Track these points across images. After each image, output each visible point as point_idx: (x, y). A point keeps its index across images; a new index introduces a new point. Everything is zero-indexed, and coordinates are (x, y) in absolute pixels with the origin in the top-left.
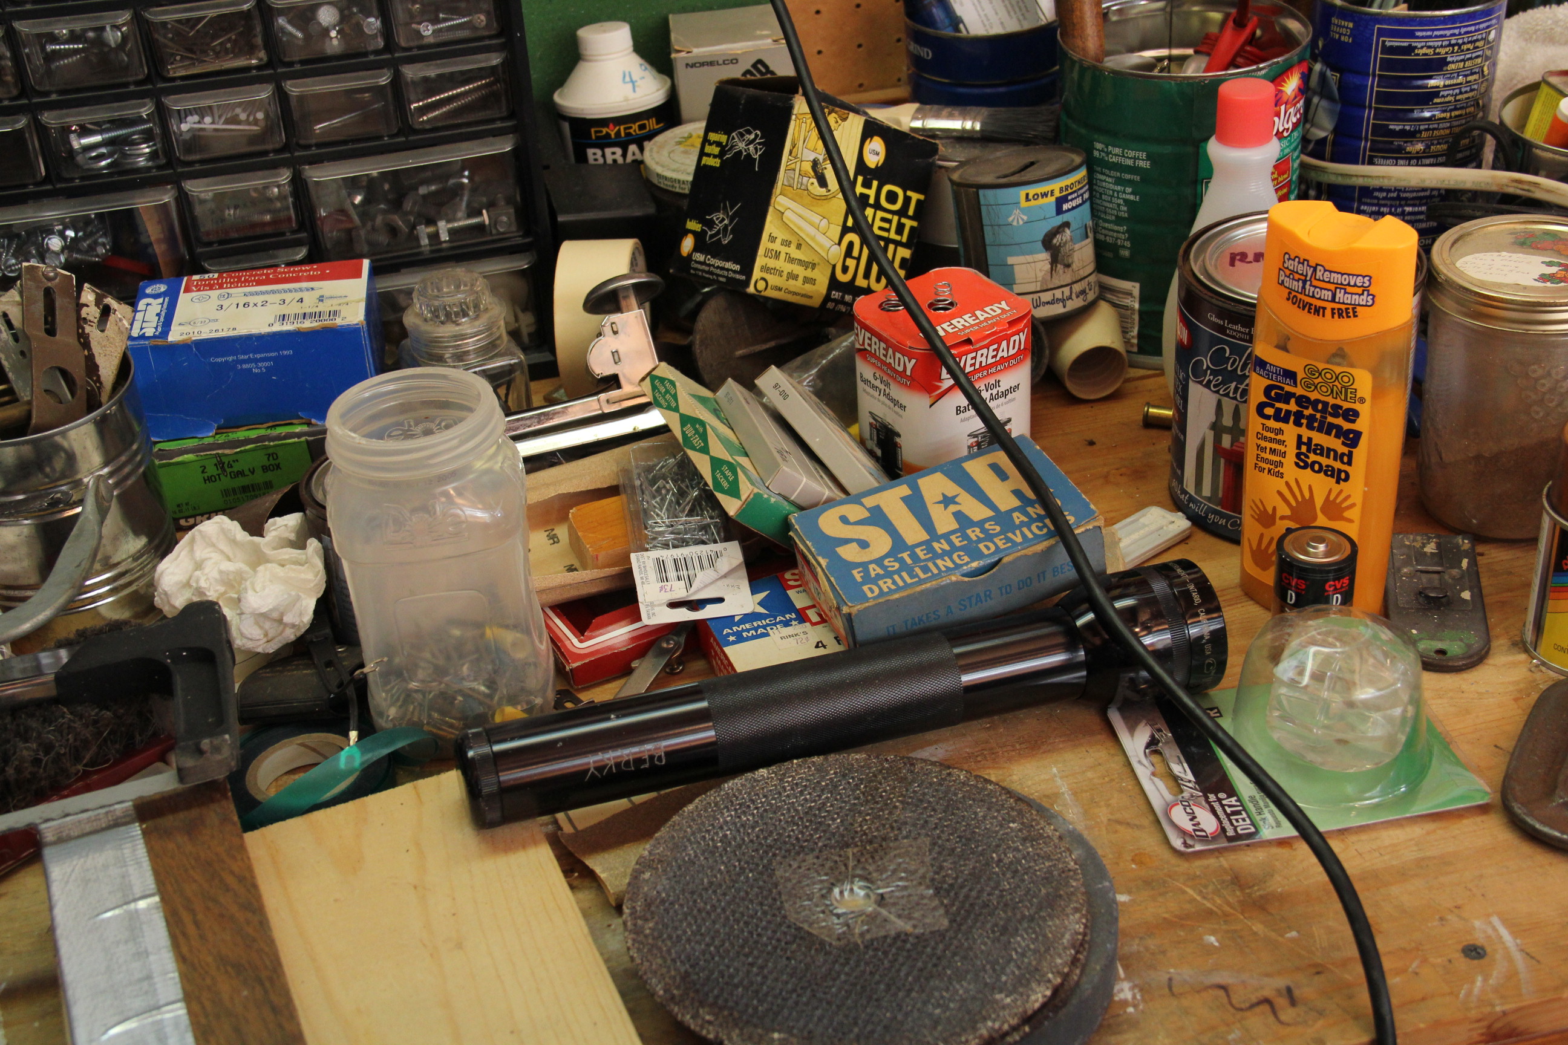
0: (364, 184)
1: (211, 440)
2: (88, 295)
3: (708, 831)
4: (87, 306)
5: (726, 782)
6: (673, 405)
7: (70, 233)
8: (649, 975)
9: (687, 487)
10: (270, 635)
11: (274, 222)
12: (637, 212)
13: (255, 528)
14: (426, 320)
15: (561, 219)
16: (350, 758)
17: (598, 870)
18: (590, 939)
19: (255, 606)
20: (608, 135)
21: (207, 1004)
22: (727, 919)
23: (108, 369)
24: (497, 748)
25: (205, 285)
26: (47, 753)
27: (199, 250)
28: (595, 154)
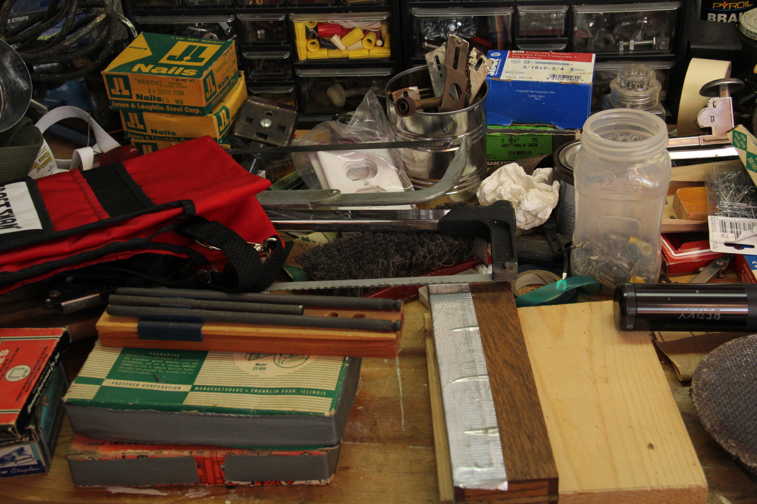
0: (594, 17)
1: (509, 128)
2: (474, 53)
3: (738, 356)
4: (472, 58)
5: (749, 334)
6: (744, 146)
7: (459, 24)
8: (704, 417)
9: (742, 188)
10: (528, 222)
11: (553, 30)
12: (732, 48)
13: (529, 171)
14: (621, 87)
15: (692, 47)
16: (562, 285)
17: (675, 362)
18: (671, 393)
19: (527, 207)
20: (722, 7)
21: (498, 379)
22: (746, 400)
23: (475, 88)
24: (638, 295)
25: (518, 56)
26: (429, 255)
27: (517, 39)
28: (712, 16)
